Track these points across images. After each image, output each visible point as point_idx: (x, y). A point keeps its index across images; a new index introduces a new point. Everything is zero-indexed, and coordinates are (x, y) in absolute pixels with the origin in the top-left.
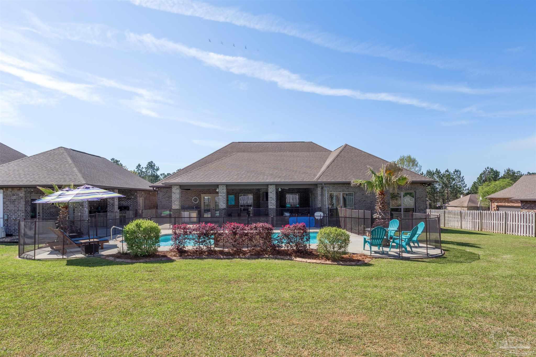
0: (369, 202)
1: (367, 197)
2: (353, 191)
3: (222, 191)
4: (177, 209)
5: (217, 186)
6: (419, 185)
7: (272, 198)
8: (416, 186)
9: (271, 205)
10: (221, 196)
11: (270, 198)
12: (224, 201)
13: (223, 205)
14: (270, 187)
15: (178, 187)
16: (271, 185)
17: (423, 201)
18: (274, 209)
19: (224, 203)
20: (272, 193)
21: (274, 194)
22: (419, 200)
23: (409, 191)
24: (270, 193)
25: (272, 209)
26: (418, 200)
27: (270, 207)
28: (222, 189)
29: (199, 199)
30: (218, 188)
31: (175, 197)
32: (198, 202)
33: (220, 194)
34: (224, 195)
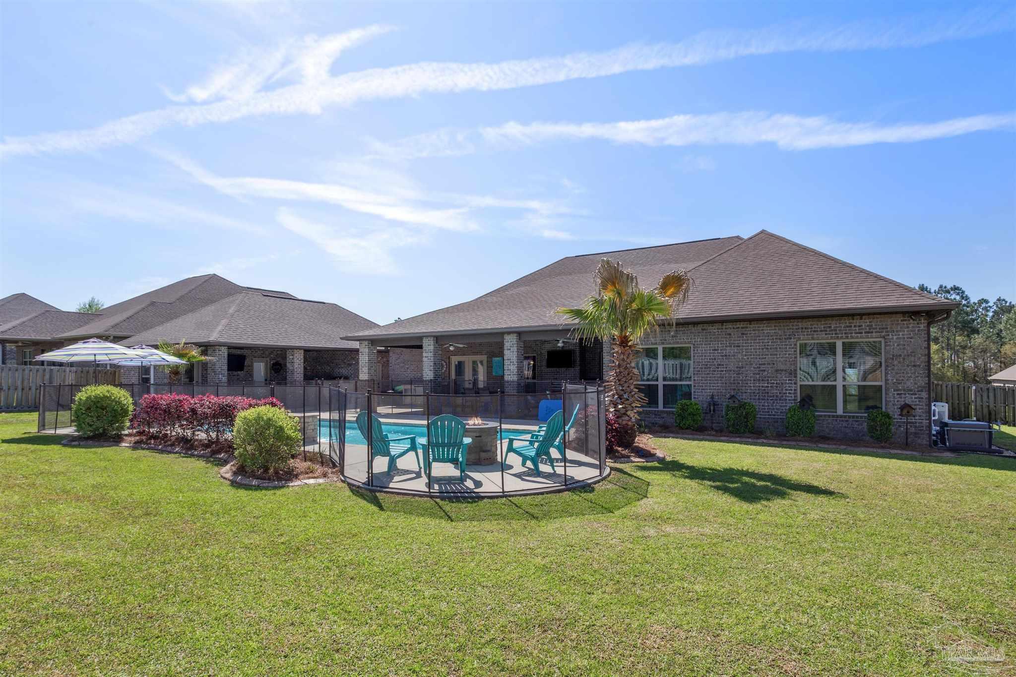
0: (732, 366)
1: (726, 356)
2: (689, 343)
3: (429, 346)
4: (366, 380)
5: (420, 338)
6: (900, 318)
7: (510, 359)
8: (889, 323)
9: (509, 375)
10: (426, 357)
11: (508, 360)
12: (431, 366)
13: (428, 374)
14: (507, 338)
15: (366, 343)
16: (509, 333)
17: (914, 366)
18: (513, 382)
19: (430, 370)
20: (510, 349)
21: (513, 352)
22: (899, 362)
23: (861, 337)
24: (507, 349)
25: (511, 382)
26: (896, 363)
27: (506, 378)
29: (446, 364)
30: (423, 343)
31: (364, 359)
32: (446, 371)
33: (424, 354)
34: (431, 355)
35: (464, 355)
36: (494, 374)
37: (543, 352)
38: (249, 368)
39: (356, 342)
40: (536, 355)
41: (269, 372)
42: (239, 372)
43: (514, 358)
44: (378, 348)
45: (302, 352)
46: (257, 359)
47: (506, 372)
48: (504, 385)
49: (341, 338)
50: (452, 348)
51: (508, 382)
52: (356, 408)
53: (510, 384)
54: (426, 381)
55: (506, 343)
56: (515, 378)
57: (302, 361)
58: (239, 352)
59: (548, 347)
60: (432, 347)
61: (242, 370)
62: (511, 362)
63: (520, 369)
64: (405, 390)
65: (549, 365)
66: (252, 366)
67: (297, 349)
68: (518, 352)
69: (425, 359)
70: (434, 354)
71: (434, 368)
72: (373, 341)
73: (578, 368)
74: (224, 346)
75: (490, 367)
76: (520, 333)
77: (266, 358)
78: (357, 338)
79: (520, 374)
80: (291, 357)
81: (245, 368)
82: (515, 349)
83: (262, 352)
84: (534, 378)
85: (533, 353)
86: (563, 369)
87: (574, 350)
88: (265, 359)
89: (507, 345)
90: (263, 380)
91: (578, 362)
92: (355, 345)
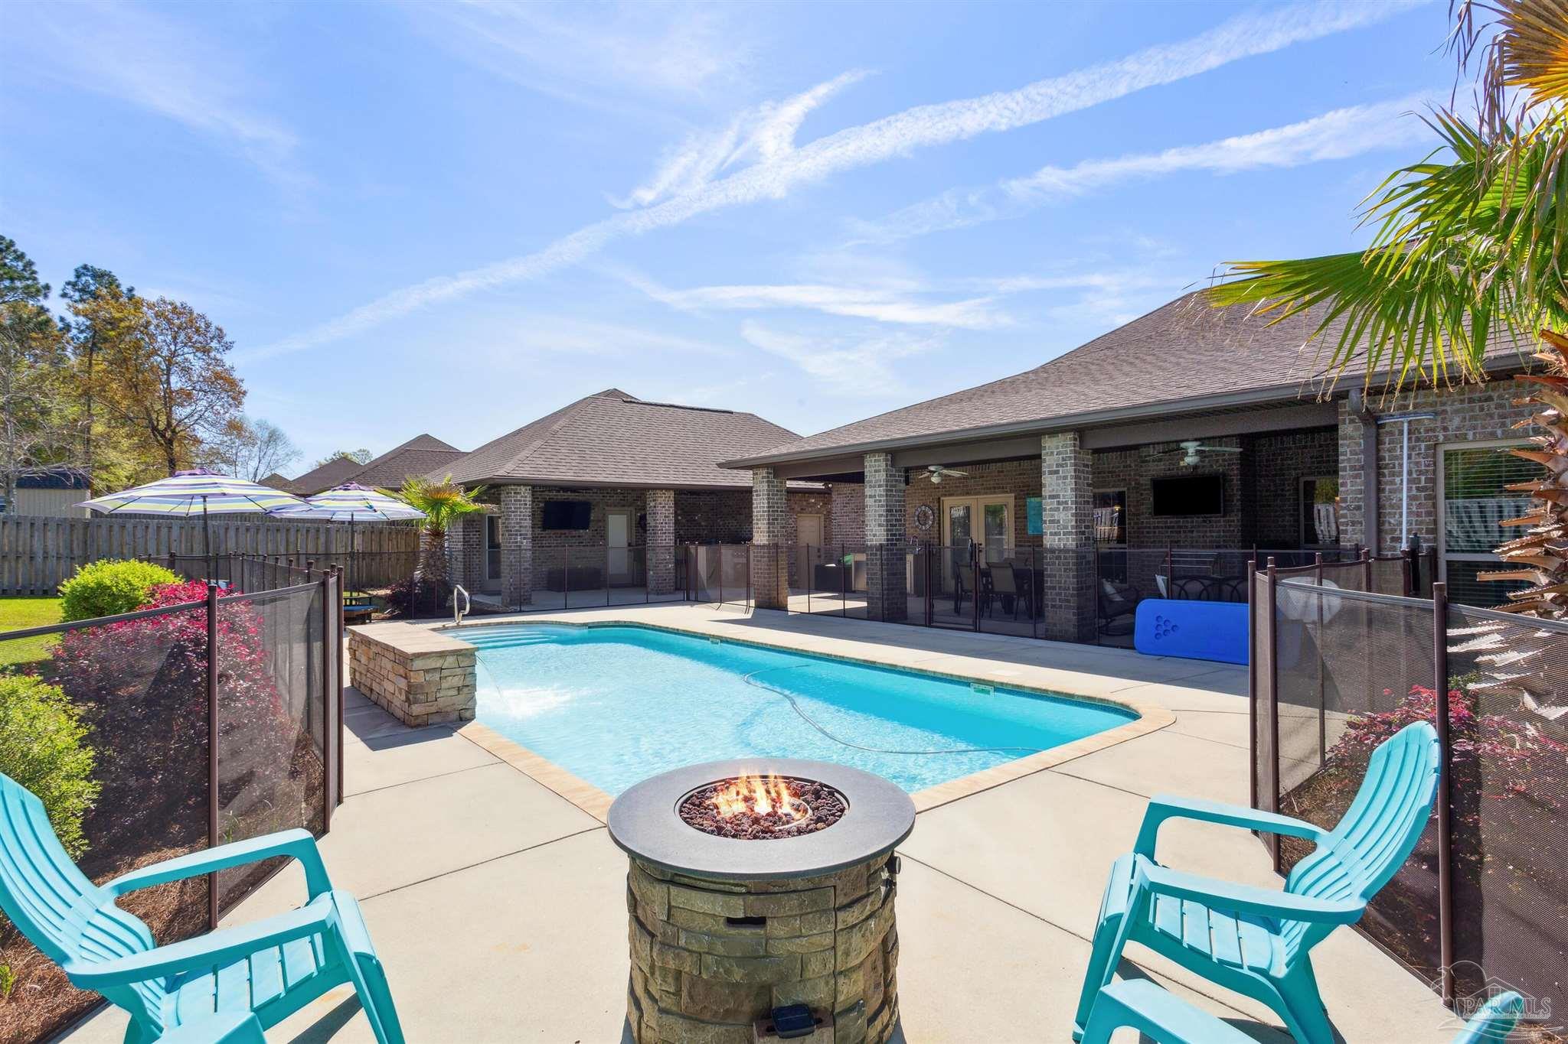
3: (876, 470)
5: (858, 456)
7: (1058, 496)
9: (1056, 534)
10: (871, 497)
12: (881, 516)
13: (876, 532)
14: (1050, 444)
15: (763, 472)
16: (1054, 432)
18: (1066, 550)
19: (880, 525)
20: (1057, 472)
21: (1065, 478)
24: (1051, 473)
25: (1060, 551)
27: (1049, 541)
28: (876, 471)
30: (863, 467)
31: (760, 505)
32: (932, 526)
33: (868, 491)
34: (881, 491)
35: (968, 494)
36: (1030, 532)
37: (1142, 481)
38: (600, 524)
39: (742, 472)
40: (1125, 489)
41: (634, 531)
42: (581, 531)
43: (1068, 493)
44: (790, 484)
45: (672, 494)
46: (612, 508)
47: (1048, 529)
48: (1043, 558)
49: (720, 465)
50: (935, 479)
51: (1052, 551)
52: (748, 598)
53: (1058, 558)
54: (871, 547)
55: (1047, 458)
56: (1070, 542)
57: (672, 510)
58: (581, 498)
59: (1157, 469)
60: (882, 476)
61: (585, 526)
62: (1059, 503)
63: (1084, 524)
64: (857, 563)
65: (1160, 509)
66: (604, 521)
67: (661, 489)
68: (1076, 477)
69: (869, 501)
70: (887, 491)
71: (887, 521)
72: (778, 469)
73: (1236, 518)
74: (525, 485)
75: (1021, 517)
76: (1082, 430)
77: (629, 506)
78: (747, 463)
79: (1083, 533)
80: (652, 504)
81: (591, 524)
82: (1069, 470)
83: (621, 497)
84: (1121, 539)
85: (1118, 486)
86: (1197, 520)
87: (1224, 475)
88: (626, 508)
89: (1049, 461)
90: (626, 545)
91: (1237, 503)
92: (743, 479)
